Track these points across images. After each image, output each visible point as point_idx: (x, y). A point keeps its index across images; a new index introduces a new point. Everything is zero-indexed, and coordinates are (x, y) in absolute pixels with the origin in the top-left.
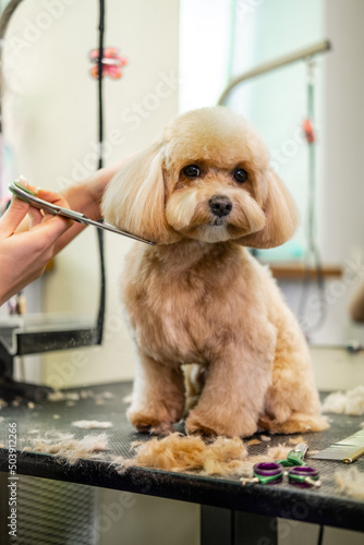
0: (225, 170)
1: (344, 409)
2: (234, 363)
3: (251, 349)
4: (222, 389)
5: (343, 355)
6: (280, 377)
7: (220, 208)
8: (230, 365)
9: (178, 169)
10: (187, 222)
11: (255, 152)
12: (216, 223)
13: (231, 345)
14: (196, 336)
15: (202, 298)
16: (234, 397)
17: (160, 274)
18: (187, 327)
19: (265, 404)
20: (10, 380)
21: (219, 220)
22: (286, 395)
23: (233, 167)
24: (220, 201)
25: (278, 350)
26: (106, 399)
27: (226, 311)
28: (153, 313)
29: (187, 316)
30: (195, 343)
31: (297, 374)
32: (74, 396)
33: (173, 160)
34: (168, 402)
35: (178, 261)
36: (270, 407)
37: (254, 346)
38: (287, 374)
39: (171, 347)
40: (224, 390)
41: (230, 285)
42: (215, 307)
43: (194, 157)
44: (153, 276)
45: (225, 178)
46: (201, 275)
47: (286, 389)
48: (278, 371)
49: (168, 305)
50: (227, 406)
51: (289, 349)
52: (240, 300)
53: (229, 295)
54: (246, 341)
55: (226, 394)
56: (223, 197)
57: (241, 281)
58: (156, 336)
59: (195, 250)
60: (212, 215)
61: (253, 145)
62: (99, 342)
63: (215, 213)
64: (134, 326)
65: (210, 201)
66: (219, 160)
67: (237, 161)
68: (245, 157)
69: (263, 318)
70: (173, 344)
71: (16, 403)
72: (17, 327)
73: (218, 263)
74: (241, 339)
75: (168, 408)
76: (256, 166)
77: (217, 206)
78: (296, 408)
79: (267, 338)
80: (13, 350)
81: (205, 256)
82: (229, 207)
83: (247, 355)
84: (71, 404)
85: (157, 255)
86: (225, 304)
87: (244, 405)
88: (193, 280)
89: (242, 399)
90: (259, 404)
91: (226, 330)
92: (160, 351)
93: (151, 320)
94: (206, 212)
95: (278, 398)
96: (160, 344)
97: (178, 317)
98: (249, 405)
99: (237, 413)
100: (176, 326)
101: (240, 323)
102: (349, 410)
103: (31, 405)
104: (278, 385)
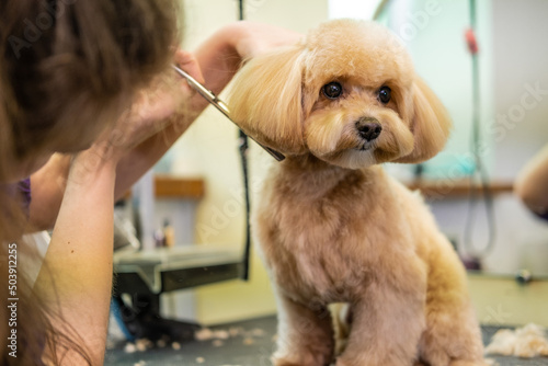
0: (369, 88)
1: (513, 350)
2: (377, 306)
3: (396, 290)
4: (367, 334)
5: (512, 286)
6: (435, 321)
7: (368, 131)
8: (372, 308)
9: (319, 87)
10: (332, 147)
11: (402, 68)
12: (363, 148)
13: (373, 286)
14: (333, 275)
15: (338, 232)
16: (381, 343)
17: (291, 207)
18: (323, 264)
19: (420, 351)
20: (157, 317)
21: (368, 144)
22: (443, 341)
23: (379, 85)
24: (368, 123)
25: (430, 289)
26: (255, 338)
27: (364, 246)
28: (285, 249)
29: (322, 253)
30: (332, 282)
31: (455, 316)
32: (222, 334)
33: (314, 76)
34: (315, 347)
35: (311, 190)
36: (425, 354)
37: (398, 286)
38: (445, 318)
39: (308, 286)
40: (370, 336)
41: (367, 216)
42: (352, 243)
43: (338, 73)
44: (284, 209)
45: (369, 97)
46: (336, 202)
47: (444, 335)
48: (434, 315)
49: (301, 241)
50: (373, 353)
51: (445, 286)
52: (380, 234)
53: (367, 228)
54: (388, 281)
55: (371, 339)
56: (371, 119)
57: (379, 211)
58: (292, 275)
59: (329, 177)
60: (359, 138)
61: (400, 61)
62: (246, 277)
63: (363, 137)
64: (269, 264)
65: (357, 123)
66: (365, 76)
67: (384, 79)
68: (392, 74)
69: (411, 252)
70: (309, 283)
71: (161, 343)
72: (159, 263)
73: (355, 189)
74: (383, 280)
75: (315, 353)
76: (402, 82)
77: (366, 129)
78: (456, 354)
79: (415, 276)
80: (156, 287)
81: (340, 183)
82: (378, 129)
83: (391, 296)
84: (218, 344)
85: (289, 184)
86: (363, 238)
87: (392, 352)
88: (326, 208)
89: (390, 346)
90: (412, 350)
91: (366, 269)
92: (298, 291)
93: (285, 258)
94: (352, 135)
95: (434, 345)
96: (296, 284)
97: (312, 254)
98: (399, 353)
99: (385, 362)
100: (312, 264)
101: (381, 260)
102: (519, 351)
103: (176, 346)
104: (434, 331)
